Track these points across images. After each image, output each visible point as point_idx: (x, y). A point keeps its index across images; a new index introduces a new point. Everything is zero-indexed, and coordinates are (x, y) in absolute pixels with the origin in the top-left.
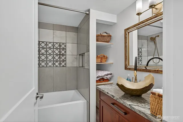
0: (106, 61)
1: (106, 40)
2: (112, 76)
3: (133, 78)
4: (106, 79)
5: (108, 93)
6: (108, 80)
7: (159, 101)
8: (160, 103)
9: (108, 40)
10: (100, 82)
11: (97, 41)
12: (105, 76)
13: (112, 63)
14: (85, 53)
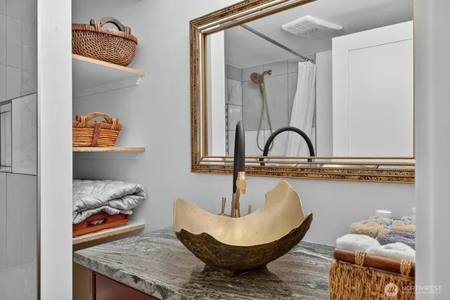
0: (114, 141)
1: (114, 55)
2: (141, 201)
3: (224, 200)
4: (115, 215)
5: (136, 279)
6: (123, 217)
7: (369, 287)
8: (373, 293)
9: (123, 55)
10: (91, 229)
11: (76, 50)
12: (111, 203)
13: (142, 151)
14: (10, 101)
